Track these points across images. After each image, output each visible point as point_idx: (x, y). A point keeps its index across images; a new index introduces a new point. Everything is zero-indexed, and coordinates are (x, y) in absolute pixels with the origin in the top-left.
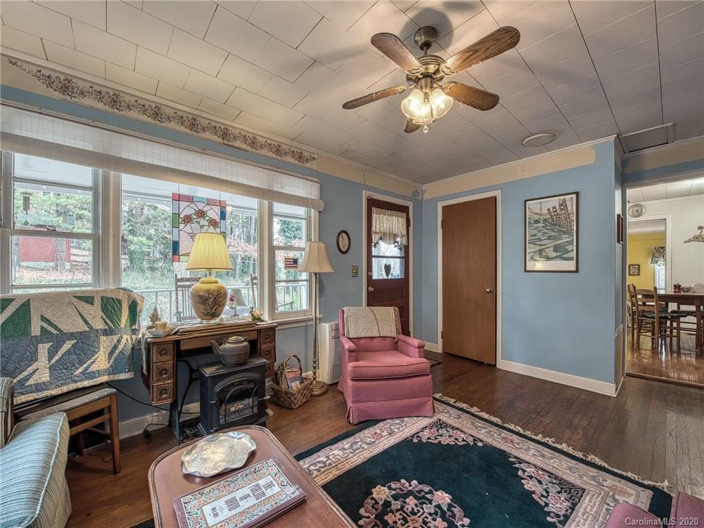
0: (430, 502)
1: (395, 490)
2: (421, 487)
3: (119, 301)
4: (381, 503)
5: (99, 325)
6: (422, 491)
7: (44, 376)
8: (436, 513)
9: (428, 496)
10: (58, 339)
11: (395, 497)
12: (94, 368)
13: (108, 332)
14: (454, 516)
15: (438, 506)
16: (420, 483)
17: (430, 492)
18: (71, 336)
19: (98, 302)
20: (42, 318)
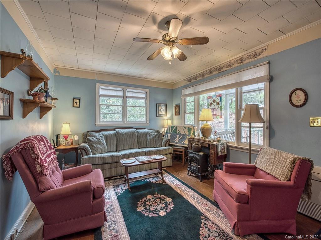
3: (191, 129)
5: (187, 134)
7: (177, 141)
10: (180, 135)
12: (184, 143)
13: (188, 136)
18: (182, 135)
19: (187, 128)
20: (178, 130)
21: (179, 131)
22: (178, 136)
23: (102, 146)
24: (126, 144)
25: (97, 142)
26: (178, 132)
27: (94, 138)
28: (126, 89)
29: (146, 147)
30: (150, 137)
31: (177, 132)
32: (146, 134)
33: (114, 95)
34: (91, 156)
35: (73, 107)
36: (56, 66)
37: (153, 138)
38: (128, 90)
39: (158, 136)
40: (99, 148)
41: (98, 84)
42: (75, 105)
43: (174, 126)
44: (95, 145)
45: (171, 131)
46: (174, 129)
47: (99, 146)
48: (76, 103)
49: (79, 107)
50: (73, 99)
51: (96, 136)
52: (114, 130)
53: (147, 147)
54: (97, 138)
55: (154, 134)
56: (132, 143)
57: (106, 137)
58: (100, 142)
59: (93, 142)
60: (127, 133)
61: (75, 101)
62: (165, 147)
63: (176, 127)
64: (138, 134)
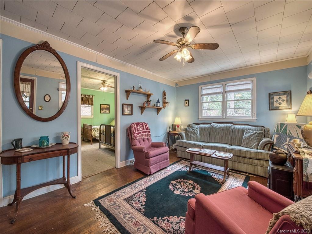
0: (181, 191)
1: (193, 193)
2: (184, 195)
4: (195, 189)
6: (184, 193)
8: (179, 189)
9: (181, 192)
11: (191, 191)
14: (174, 189)
15: (178, 190)
16: (185, 196)
17: (181, 193)
20: (289, 130)
21: (290, 132)
22: (288, 139)
23: (195, 135)
24: (217, 138)
25: (192, 132)
26: (289, 134)
27: (190, 128)
28: (226, 84)
29: (239, 146)
30: (246, 135)
31: (288, 132)
32: (243, 131)
33: (214, 92)
34: (185, 141)
35: (185, 106)
36: (176, 82)
37: (250, 136)
38: (228, 85)
39: (256, 135)
40: (192, 136)
41: (200, 87)
42: (186, 105)
43: (285, 124)
44: (189, 134)
45: (281, 130)
46: (284, 128)
47: (192, 135)
48: (187, 103)
49: (188, 106)
50: (185, 101)
51: (192, 127)
52: (210, 124)
53: (241, 146)
54: (192, 129)
55: (252, 132)
56: (224, 138)
57: (201, 129)
58: (194, 132)
59: (188, 131)
60: (221, 127)
61: (186, 101)
62: (263, 150)
63: (287, 125)
64: (234, 130)
